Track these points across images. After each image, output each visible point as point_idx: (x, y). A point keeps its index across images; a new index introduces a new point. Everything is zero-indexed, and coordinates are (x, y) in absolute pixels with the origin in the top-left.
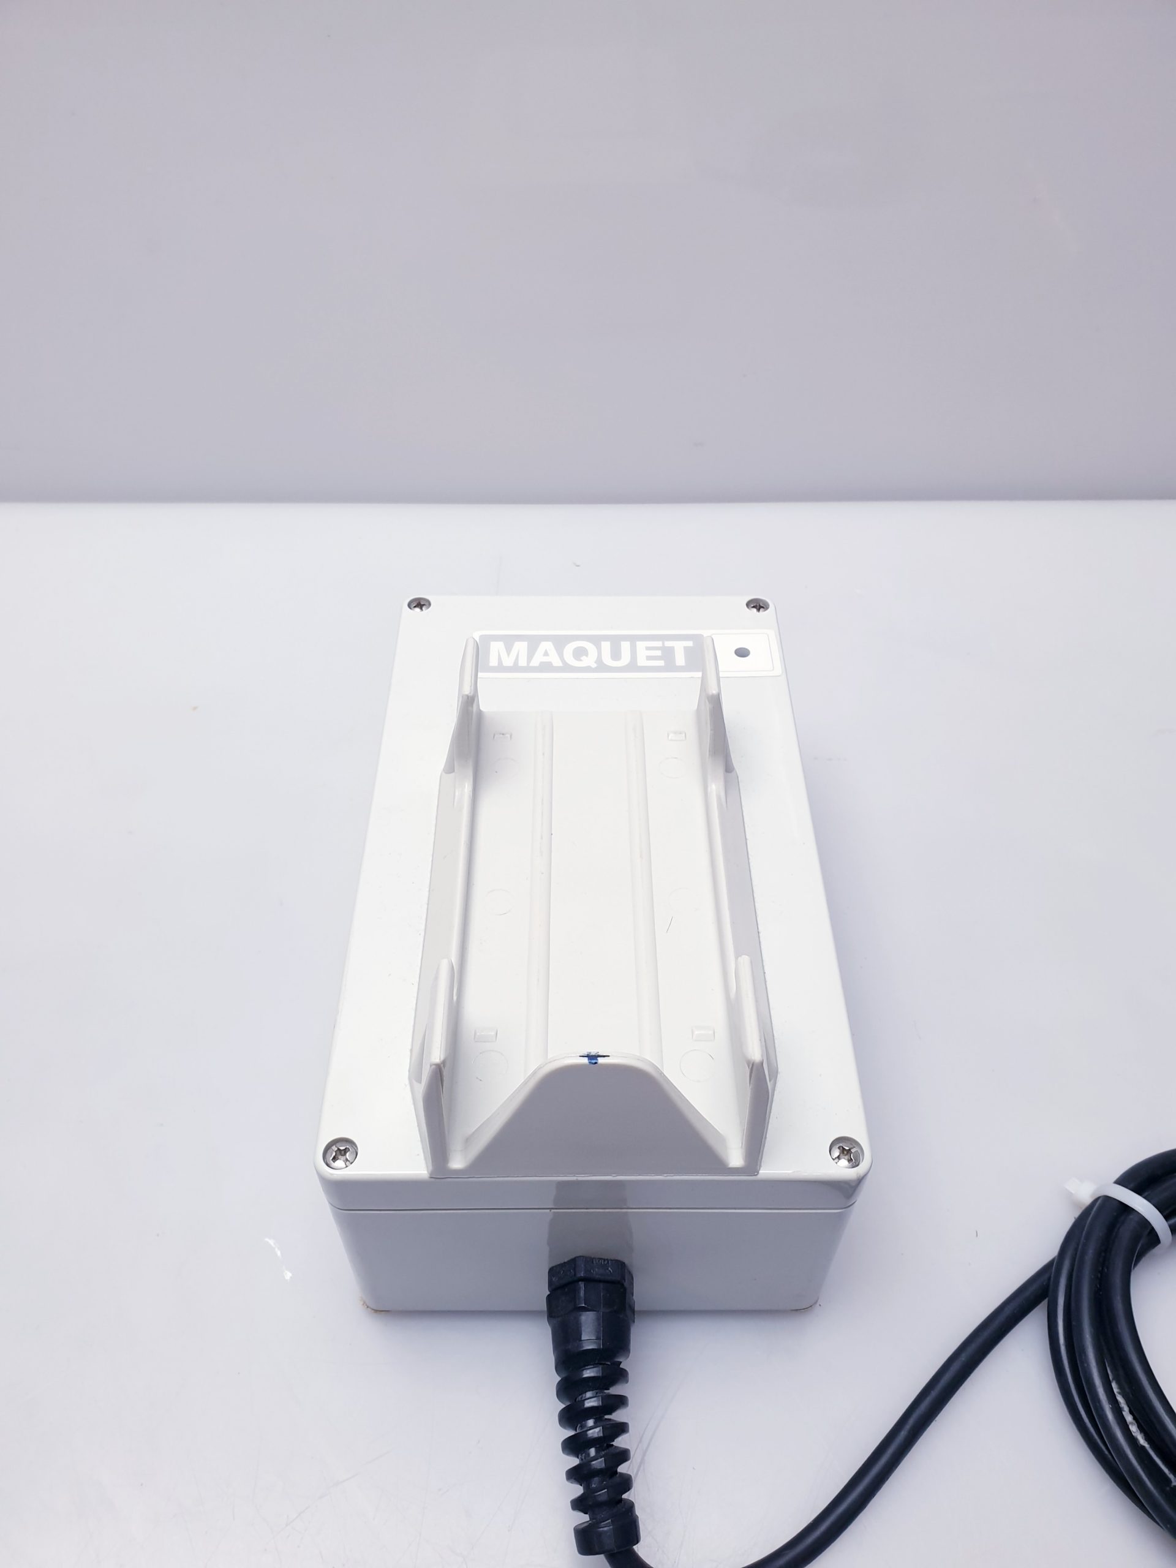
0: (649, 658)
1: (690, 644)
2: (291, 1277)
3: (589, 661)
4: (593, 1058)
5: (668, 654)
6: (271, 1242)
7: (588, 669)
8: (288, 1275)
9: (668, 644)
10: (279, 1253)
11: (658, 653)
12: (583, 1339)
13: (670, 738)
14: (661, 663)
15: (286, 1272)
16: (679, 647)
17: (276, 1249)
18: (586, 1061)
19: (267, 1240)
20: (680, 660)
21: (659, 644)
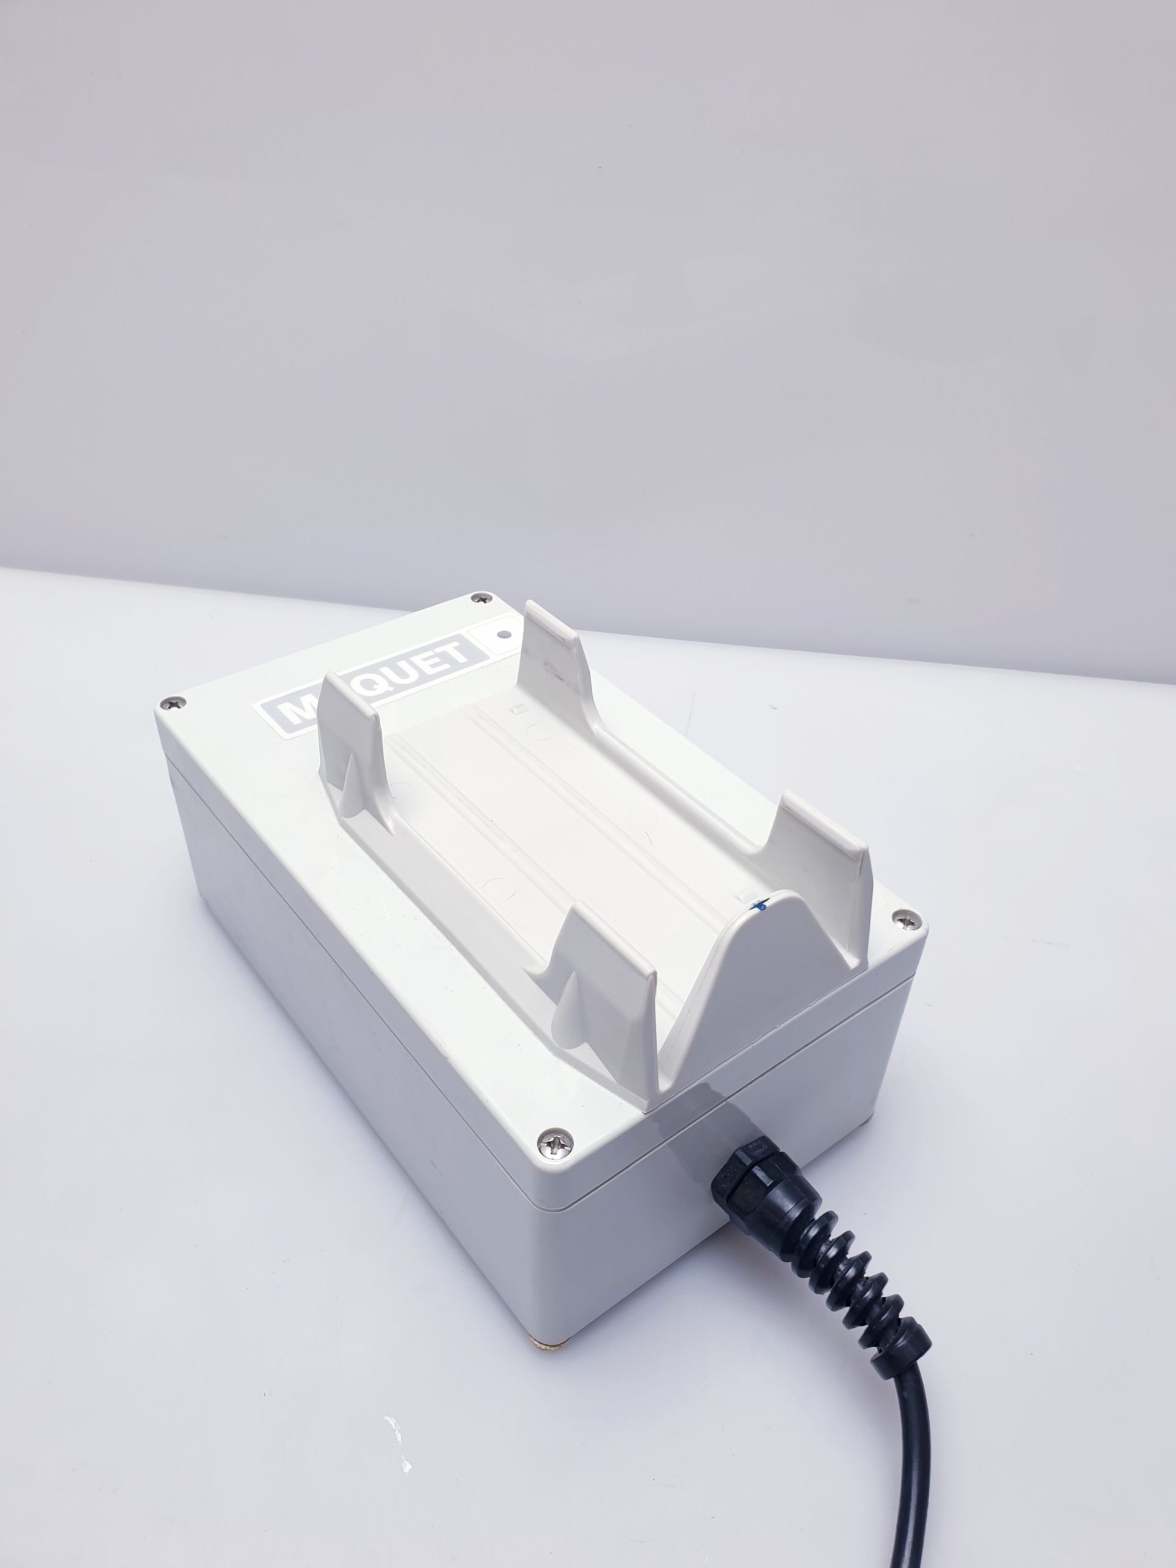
0: (433, 666)
1: (456, 644)
2: (410, 1470)
3: (382, 687)
4: (760, 905)
5: (445, 658)
6: (392, 1422)
7: (387, 694)
8: (408, 1467)
9: (438, 650)
10: (399, 1437)
11: (437, 660)
12: (786, 1211)
13: (516, 713)
14: (446, 666)
15: (406, 1462)
16: (450, 649)
17: (397, 1432)
18: (757, 910)
19: (387, 1418)
20: (462, 659)
21: (430, 653)
